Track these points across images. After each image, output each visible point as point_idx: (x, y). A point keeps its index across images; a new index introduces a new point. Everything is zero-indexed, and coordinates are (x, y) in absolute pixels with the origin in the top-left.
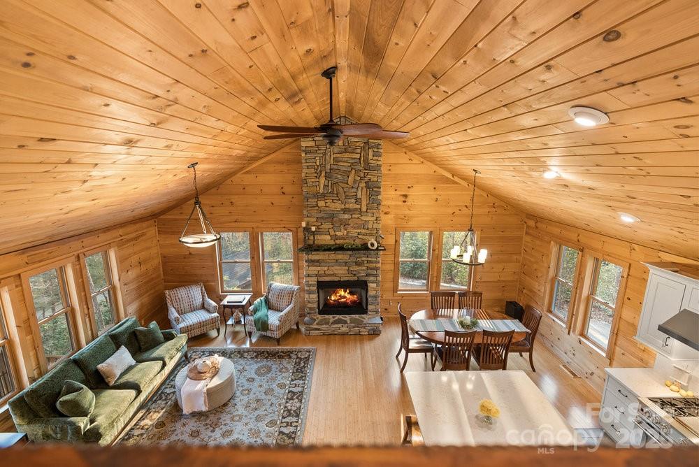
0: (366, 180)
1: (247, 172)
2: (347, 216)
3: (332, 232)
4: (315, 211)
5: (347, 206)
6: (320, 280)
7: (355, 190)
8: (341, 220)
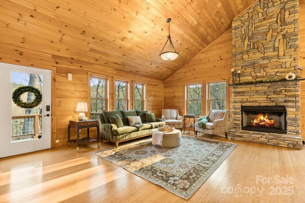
0: (283, 33)
1: (203, 52)
2: (266, 62)
3: (253, 74)
4: (241, 62)
5: (266, 55)
6: (244, 105)
7: (273, 42)
8: (260, 65)
